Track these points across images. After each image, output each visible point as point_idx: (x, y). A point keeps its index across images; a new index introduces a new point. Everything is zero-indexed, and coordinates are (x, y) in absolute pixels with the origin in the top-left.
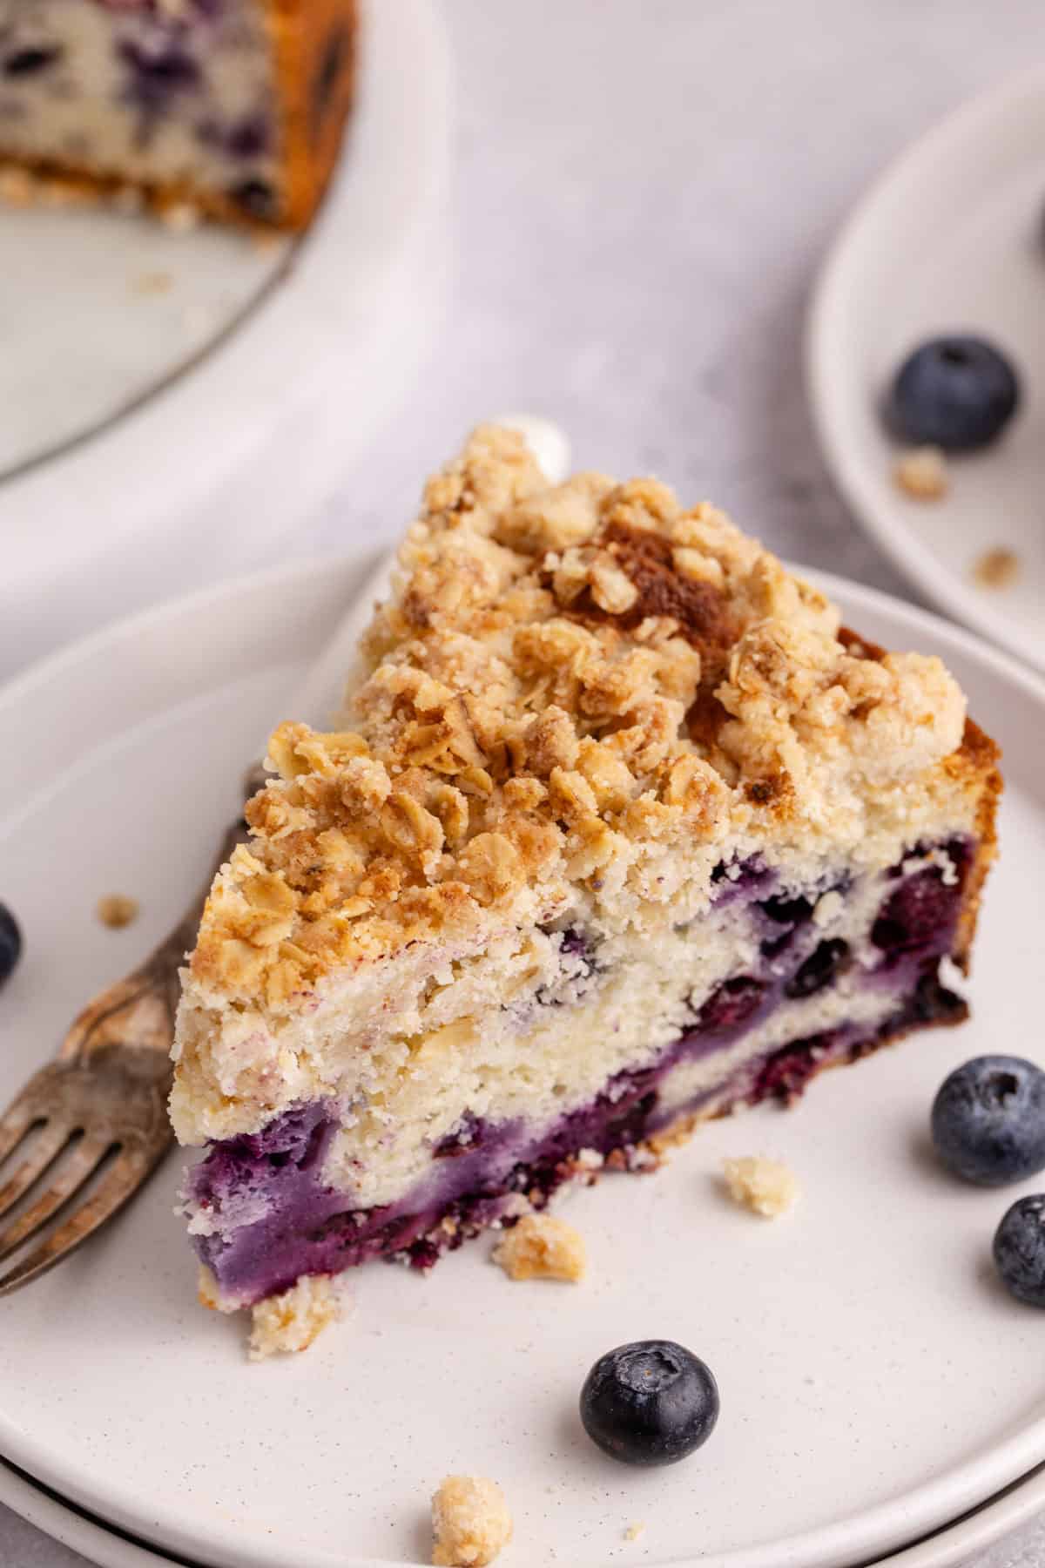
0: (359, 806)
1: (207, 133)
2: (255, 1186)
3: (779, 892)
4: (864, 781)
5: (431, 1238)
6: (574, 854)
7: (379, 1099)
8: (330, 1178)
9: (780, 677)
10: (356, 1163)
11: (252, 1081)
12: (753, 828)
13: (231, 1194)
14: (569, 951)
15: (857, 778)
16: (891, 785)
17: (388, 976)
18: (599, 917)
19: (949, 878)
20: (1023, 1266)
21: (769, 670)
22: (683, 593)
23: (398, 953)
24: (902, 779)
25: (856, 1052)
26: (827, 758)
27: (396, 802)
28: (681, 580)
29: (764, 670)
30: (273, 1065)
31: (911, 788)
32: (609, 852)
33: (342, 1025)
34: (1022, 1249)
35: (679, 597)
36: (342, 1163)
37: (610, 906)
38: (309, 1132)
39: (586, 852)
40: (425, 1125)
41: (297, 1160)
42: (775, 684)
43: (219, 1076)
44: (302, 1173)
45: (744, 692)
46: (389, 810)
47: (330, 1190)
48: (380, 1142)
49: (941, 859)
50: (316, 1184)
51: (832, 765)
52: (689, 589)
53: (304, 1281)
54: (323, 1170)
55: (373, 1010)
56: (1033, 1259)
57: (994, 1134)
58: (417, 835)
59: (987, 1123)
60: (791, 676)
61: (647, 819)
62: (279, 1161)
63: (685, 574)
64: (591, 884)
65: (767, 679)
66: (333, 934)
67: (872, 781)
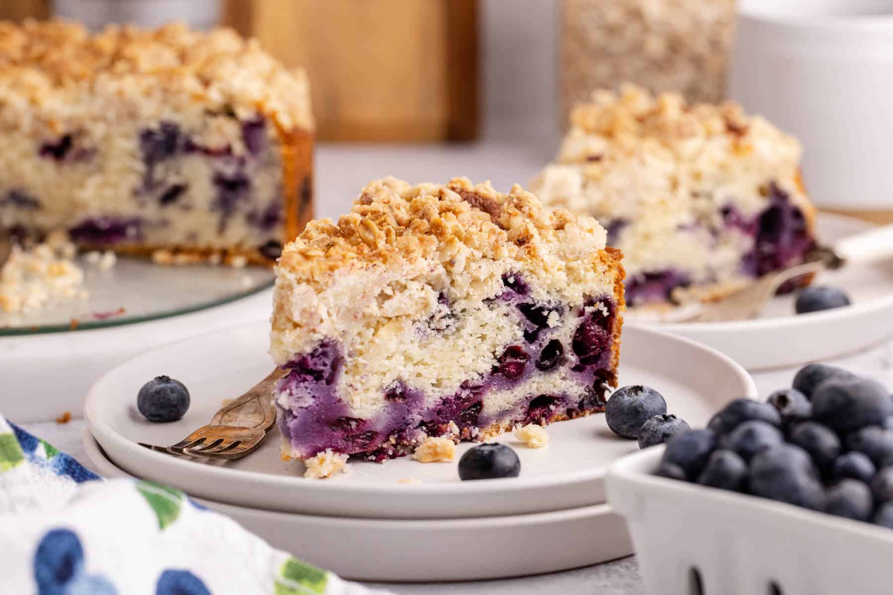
0: (348, 227)
1: (251, 218)
2: (308, 386)
3: (531, 302)
4: (565, 255)
5: (385, 446)
6: (443, 249)
7: (361, 354)
8: (341, 393)
9: (526, 209)
10: (351, 386)
11: (307, 316)
12: (517, 259)
13: (297, 387)
14: (441, 303)
15: (562, 254)
16: (577, 259)
17: (365, 280)
18: (453, 286)
19: (605, 314)
20: (652, 435)
21: (521, 207)
22: (481, 201)
23: (369, 268)
24: (582, 256)
25: (570, 414)
26: (548, 241)
27: (365, 223)
28: (480, 197)
29: (519, 207)
30: (317, 308)
31: (585, 261)
32: (457, 250)
33: (345, 301)
34: (651, 429)
35: (480, 202)
36: (345, 386)
37: (459, 279)
38: (331, 360)
39: (448, 248)
40: (382, 376)
41: (325, 377)
42: (524, 212)
43: (292, 309)
44: (328, 387)
45: (510, 214)
46: (361, 226)
47: (340, 400)
48: (362, 378)
49: (601, 306)
50: (333, 395)
51: (551, 244)
52: (483, 199)
53: (329, 451)
54: (337, 388)
55: (358, 297)
56: (657, 431)
57: (634, 404)
58: (374, 235)
59: (631, 401)
60: (530, 209)
61: (473, 236)
62: (318, 376)
63: (481, 195)
64: (449, 264)
65: (520, 210)
66: (341, 258)
67: (568, 256)
